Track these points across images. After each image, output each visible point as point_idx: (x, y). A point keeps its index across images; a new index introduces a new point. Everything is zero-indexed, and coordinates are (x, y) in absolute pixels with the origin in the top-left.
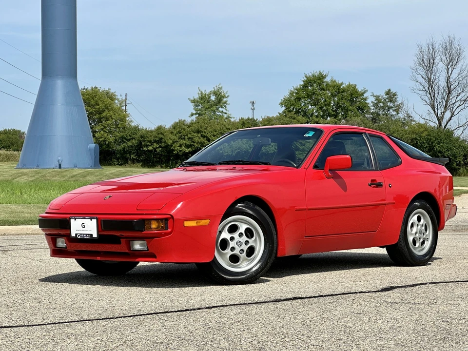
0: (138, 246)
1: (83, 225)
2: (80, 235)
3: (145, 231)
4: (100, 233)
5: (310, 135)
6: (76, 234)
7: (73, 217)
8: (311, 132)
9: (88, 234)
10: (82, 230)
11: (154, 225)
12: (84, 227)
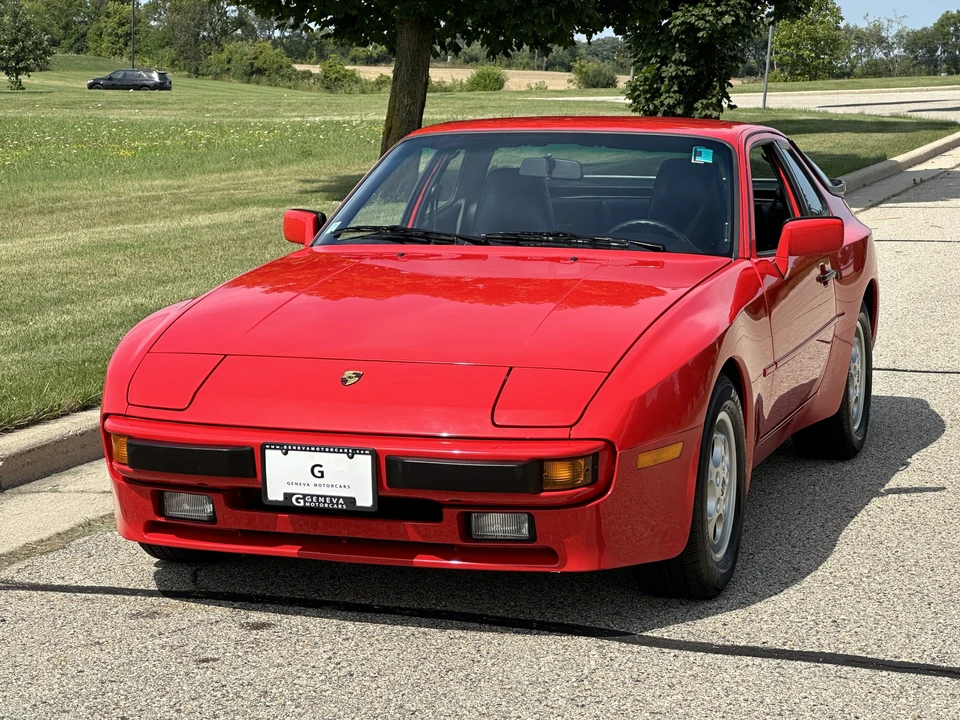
1: (316, 470)
2: (304, 498)
3: (543, 491)
4: (382, 494)
5: (705, 158)
6: (285, 494)
7: (275, 445)
8: (703, 150)
9: (335, 497)
10: (312, 485)
11: (562, 473)
12: (322, 476)
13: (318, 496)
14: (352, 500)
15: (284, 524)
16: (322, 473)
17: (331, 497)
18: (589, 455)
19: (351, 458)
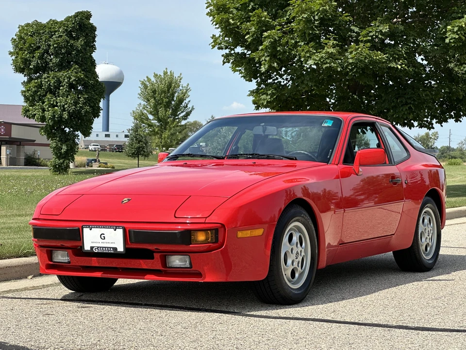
0: (177, 261)
1: (102, 236)
2: (98, 249)
3: (191, 244)
4: (127, 246)
5: (329, 124)
6: (91, 247)
7: (87, 226)
8: (329, 121)
9: (109, 248)
10: (101, 243)
11: (201, 237)
12: (104, 239)
13: (103, 247)
14: (115, 249)
15: (94, 262)
16: (104, 237)
17: (108, 247)
18: (213, 229)
19: (115, 230)
